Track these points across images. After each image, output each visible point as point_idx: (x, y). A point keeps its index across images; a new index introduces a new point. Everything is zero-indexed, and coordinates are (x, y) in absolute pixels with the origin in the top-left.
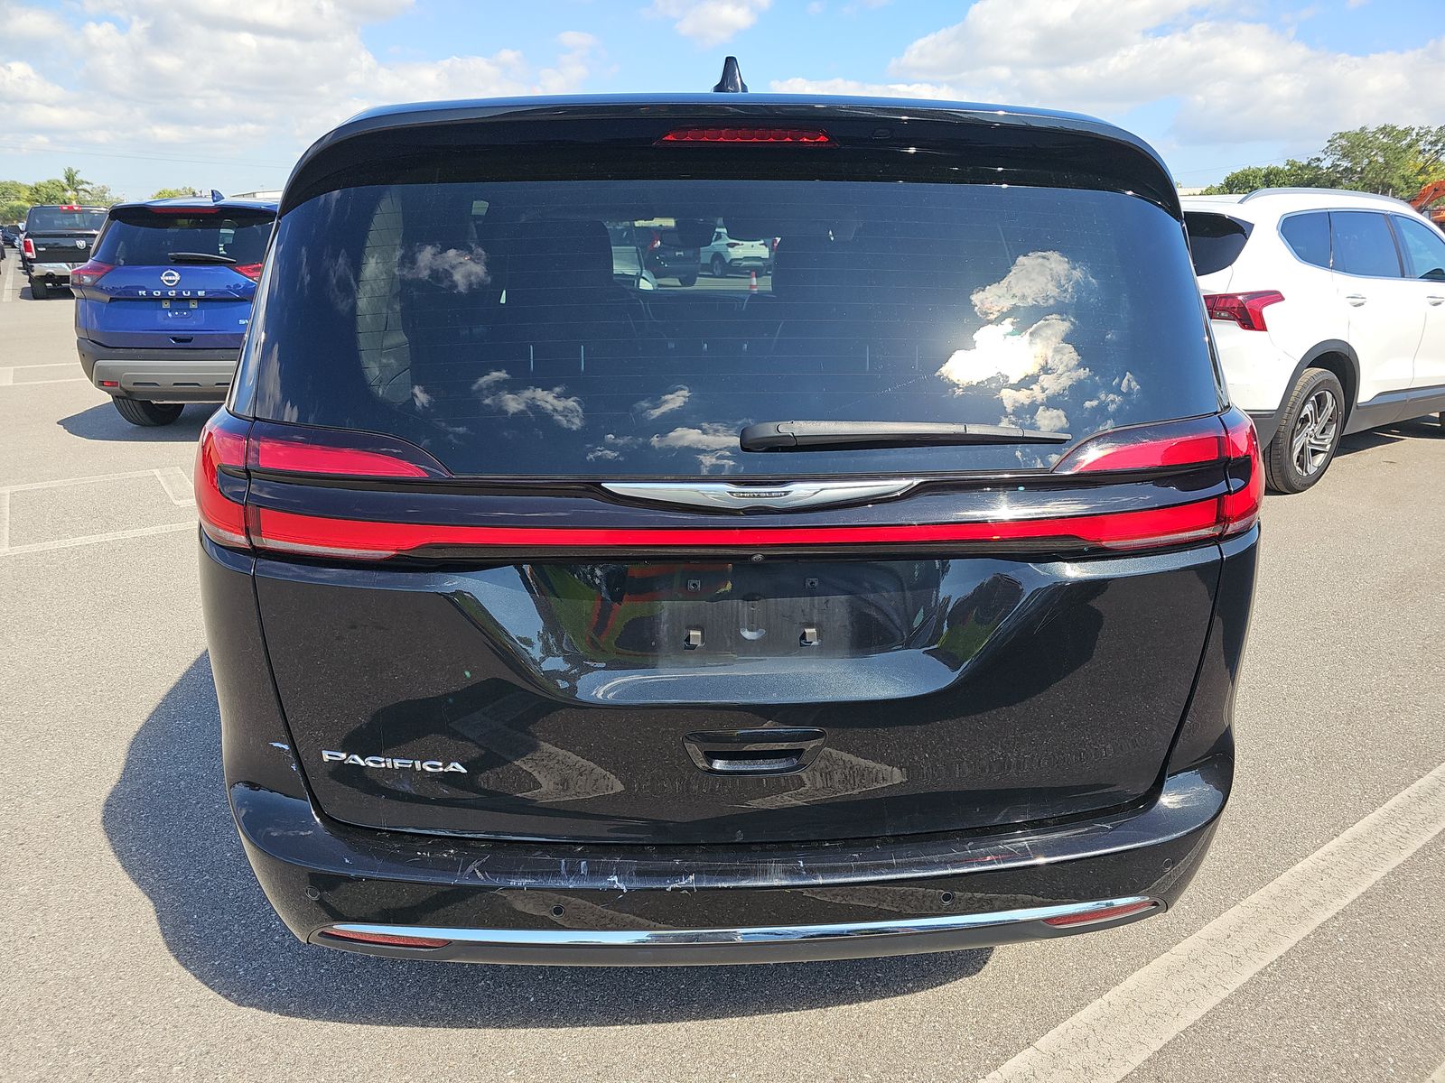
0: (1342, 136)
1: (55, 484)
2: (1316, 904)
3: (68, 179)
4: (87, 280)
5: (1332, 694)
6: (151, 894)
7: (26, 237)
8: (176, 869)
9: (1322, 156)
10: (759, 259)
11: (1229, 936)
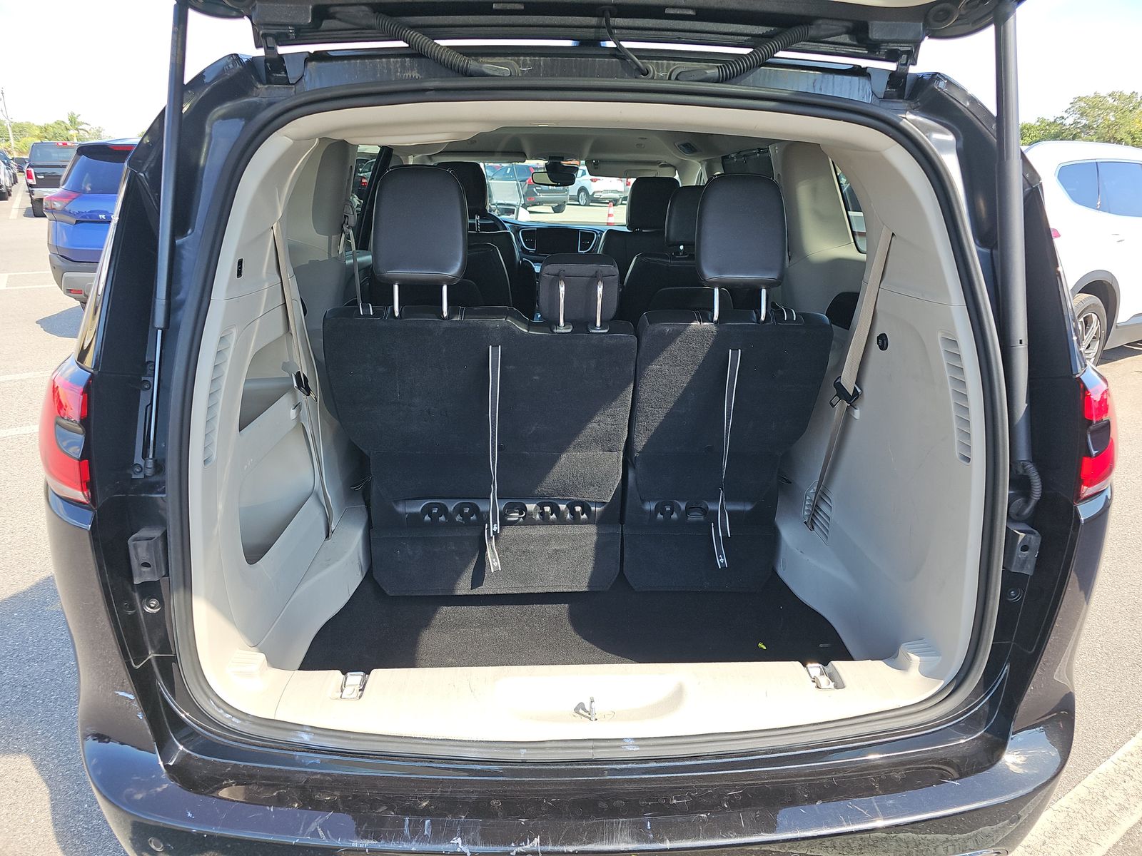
0: (1080, 99)
1: (25, 376)
2: (1122, 808)
3: (71, 122)
4: (58, 205)
5: (1114, 590)
6: (49, 781)
7: (28, 167)
8: (74, 755)
9: (1065, 115)
10: (617, 192)
11: (1044, 843)
